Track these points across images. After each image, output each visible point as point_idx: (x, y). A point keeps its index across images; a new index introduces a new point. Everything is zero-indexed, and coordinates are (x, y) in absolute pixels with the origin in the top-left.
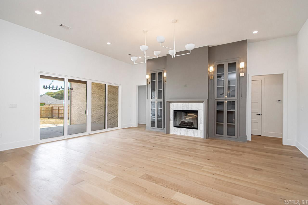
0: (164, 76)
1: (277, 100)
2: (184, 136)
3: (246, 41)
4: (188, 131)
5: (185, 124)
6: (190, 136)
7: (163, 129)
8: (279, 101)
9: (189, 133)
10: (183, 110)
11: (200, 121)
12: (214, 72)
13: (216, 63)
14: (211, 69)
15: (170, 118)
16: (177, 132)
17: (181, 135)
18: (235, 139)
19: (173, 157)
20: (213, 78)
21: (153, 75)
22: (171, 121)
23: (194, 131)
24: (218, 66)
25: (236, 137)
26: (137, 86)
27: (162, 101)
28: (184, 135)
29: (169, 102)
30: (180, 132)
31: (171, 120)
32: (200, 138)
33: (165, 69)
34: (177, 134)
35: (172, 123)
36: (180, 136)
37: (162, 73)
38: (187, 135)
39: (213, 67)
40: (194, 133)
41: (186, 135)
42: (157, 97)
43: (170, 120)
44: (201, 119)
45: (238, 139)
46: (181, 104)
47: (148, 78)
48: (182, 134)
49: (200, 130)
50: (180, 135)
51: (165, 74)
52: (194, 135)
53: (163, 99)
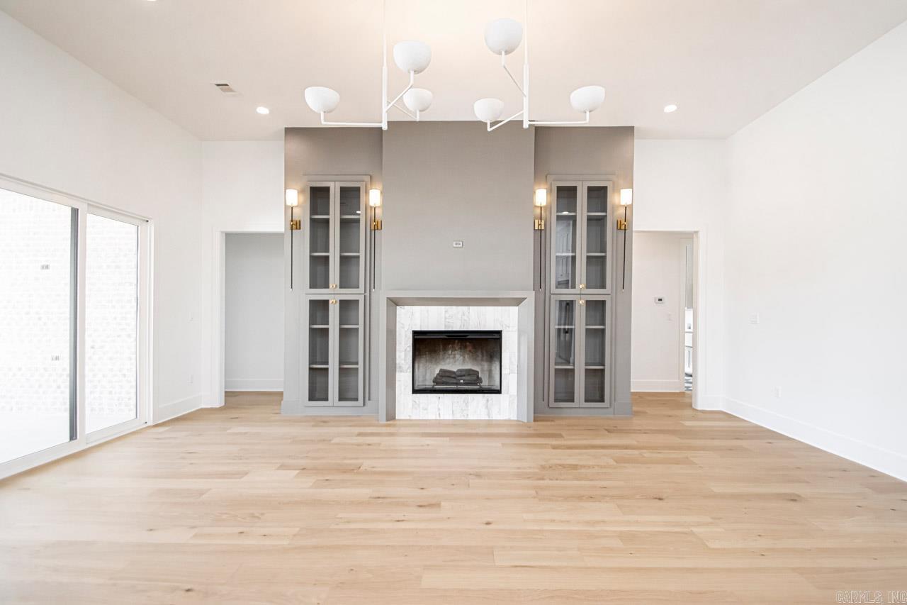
0: (372, 203)
1: (655, 299)
2: (454, 423)
3: (630, 130)
4: (467, 404)
5: (455, 378)
6: (475, 418)
7: (364, 404)
8: (660, 300)
9: (473, 407)
10: (450, 329)
11: (508, 367)
12: (549, 207)
13: (554, 180)
14: (542, 197)
15: (397, 362)
16: (426, 409)
17: (442, 418)
18: (605, 410)
19: (562, 522)
20: (543, 228)
21: (318, 196)
22: (402, 374)
23: (488, 401)
24: (560, 189)
25: (606, 404)
26: (222, 232)
27: (361, 299)
28: (451, 418)
29: (394, 303)
30: (439, 409)
31: (400, 367)
32: (507, 423)
33: (371, 177)
34: (426, 418)
35: (404, 380)
36: (439, 423)
37: (358, 189)
38: (463, 418)
39: (545, 191)
40: (487, 407)
41: (458, 417)
42: (338, 283)
43: (397, 370)
44: (510, 359)
45: (611, 410)
46: (443, 308)
47: (295, 204)
48: (447, 416)
49: (508, 393)
50: (438, 418)
51: (374, 197)
52: (489, 415)
53: (365, 292)
